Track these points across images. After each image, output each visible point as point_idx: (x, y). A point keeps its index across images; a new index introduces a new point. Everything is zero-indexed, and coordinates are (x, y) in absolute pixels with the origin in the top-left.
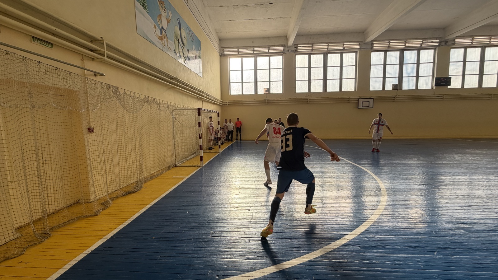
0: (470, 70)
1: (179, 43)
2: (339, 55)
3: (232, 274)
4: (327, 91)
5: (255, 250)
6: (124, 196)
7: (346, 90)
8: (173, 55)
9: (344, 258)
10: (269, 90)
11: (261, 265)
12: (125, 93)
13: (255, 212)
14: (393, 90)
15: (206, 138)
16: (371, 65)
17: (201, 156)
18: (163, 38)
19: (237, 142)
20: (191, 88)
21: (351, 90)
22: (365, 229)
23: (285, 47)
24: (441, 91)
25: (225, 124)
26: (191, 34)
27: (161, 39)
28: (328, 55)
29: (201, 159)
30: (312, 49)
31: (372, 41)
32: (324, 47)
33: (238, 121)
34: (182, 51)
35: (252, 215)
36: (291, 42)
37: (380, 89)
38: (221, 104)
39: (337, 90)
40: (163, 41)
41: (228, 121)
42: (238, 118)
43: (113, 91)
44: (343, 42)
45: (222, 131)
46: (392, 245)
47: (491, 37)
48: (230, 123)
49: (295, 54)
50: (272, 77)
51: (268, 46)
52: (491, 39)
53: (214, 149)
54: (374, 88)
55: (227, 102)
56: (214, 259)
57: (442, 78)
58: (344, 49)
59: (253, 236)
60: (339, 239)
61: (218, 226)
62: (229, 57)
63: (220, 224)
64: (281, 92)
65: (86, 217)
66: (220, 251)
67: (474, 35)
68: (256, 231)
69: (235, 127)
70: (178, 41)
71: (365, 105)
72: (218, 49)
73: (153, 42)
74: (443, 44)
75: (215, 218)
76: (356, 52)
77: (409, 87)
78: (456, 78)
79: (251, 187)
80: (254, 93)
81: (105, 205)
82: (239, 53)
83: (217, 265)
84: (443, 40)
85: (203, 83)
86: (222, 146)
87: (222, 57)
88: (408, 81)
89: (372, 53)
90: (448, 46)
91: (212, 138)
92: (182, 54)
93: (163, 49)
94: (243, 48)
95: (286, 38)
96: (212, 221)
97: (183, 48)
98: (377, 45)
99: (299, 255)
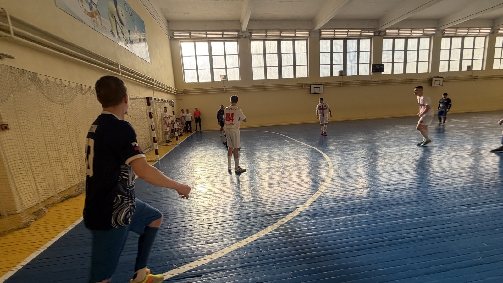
0: (397, 58)
1: (116, 22)
2: (292, 41)
3: (191, 260)
4: (283, 78)
5: (215, 234)
6: (63, 201)
7: (300, 77)
8: (110, 36)
9: (295, 227)
10: (226, 77)
11: (220, 246)
12: (47, 80)
13: (215, 199)
14: (339, 76)
15: (161, 130)
16: (320, 53)
17: (155, 150)
18: (94, 15)
19: (197, 133)
20: (138, 75)
21: (304, 77)
22: (314, 200)
23: (240, 32)
24: (377, 77)
25: (182, 114)
26: (130, 13)
27: (92, 16)
28: (282, 42)
29: (157, 152)
30: (266, 35)
31: (320, 29)
32: (277, 33)
33: (197, 111)
34: (122, 32)
35: (211, 202)
36: (245, 27)
37: (329, 75)
38: (175, 93)
39: (292, 76)
40: (94, 18)
41: (185, 111)
42: (196, 108)
43: (29, 78)
44: (295, 29)
45: (179, 122)
46: (334, 210)
47: (412, 30)
48: (188, 113)
49: (250, 40)
50: (228, 64)
51: (222, 30)
52: (411, 31)
53: (171, 141)
54: (323, 74)
55: (182, 91)
56: (172, 249)
57: (377, 65)
58: (295, 36)
59: (212, 222)
60: (291, 212)
61: (176, 217)
62: (180, 41)
63: (178, 215)
64: (238, 79)
65: (13, 230)
66: (178, 241)
67: (399, 27)
68: (216, 216)
69: (193, 118)
70: (114, 20)
71: (317, 90)
72: (166, 31)
73: (80, 18)
74: (377, 34)
75: (173, 210)
76: (307, 40)
77: (352, 74)
78: (388, 65)
79: (211, 176)
80: (211, 81)
81: (38, 214)
82: (190, 37)
83: (176, 254)
84: (377, 31)
85: (152, 70)
86: (180, 138)
87: (173, 42)
88: (351, 68)
89: (320, 41)
90: (381, 36)
91: (168, 129)
92: (121, 36)
93: (96, 28)
94: (195, 31)
95: (239, 22)
96: (170, 214)
97: (122, 28)
98: (325, 33)
99: (255, 232)
